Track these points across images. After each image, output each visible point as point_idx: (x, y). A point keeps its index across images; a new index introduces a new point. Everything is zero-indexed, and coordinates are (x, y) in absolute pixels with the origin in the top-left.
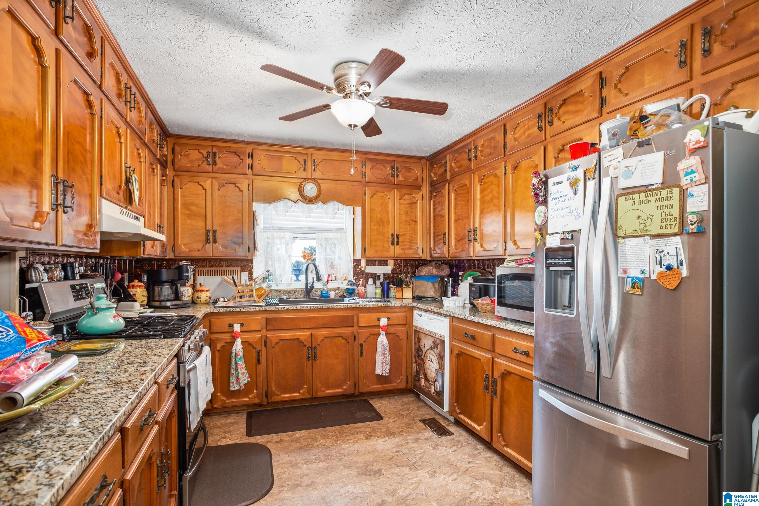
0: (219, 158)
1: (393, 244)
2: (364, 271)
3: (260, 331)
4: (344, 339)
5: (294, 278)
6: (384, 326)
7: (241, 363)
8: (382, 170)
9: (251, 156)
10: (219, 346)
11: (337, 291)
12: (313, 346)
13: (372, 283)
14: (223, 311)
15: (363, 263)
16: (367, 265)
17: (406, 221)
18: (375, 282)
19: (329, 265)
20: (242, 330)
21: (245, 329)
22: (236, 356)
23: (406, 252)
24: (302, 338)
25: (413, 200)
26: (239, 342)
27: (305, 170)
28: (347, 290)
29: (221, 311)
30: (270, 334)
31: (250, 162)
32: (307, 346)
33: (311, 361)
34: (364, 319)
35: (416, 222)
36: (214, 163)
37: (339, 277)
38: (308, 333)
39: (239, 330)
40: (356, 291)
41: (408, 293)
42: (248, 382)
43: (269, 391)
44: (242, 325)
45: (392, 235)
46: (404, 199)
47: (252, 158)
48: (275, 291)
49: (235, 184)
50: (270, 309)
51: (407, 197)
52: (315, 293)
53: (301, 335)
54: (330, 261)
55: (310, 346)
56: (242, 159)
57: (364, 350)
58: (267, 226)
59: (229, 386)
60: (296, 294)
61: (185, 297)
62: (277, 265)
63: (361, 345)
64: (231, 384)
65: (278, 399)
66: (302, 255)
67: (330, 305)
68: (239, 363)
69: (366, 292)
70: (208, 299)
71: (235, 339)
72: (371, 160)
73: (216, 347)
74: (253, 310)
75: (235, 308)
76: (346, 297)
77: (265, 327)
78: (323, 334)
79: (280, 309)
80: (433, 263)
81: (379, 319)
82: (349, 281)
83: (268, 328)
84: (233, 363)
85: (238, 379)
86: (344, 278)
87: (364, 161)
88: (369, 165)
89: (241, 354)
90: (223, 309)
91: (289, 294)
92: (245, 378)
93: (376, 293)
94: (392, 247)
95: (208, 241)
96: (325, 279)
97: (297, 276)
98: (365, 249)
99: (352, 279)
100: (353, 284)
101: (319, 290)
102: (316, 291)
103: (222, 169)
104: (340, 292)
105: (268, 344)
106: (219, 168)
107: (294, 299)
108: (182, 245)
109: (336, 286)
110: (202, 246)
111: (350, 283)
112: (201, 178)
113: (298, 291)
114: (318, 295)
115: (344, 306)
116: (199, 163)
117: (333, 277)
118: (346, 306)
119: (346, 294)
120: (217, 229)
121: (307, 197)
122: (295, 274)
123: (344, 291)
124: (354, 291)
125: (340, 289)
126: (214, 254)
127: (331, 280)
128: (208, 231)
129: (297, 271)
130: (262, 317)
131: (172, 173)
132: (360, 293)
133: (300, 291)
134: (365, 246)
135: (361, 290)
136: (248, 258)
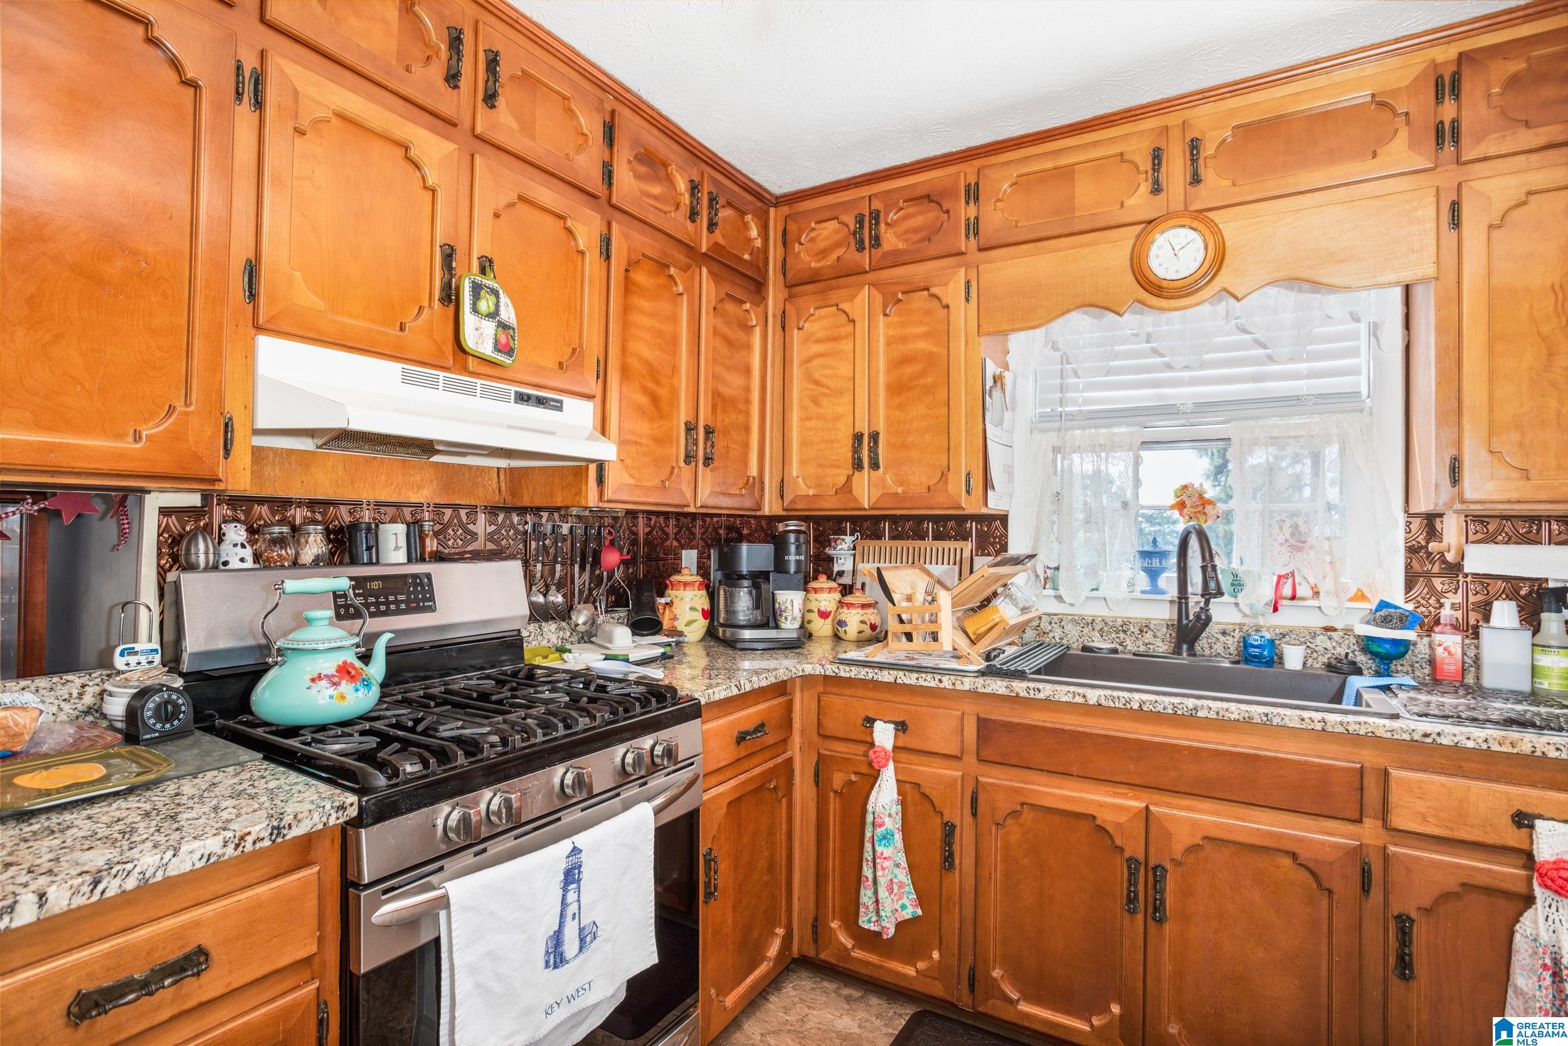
0: (887, 224)
3: (957, 758)
4: (1300, 865)
7: (893, 850)
9: (974, 193)
10: (838, 779)
11: (1322, 641)
12: (1152, 864)
13: (1515, 623)
14: (847, 675)
18: (1531, 620)
19: (1281, 538)
20: (900, 744)
21: (906, 740)
22: (879, 823)
24: (1106, 817)
26: (888, 780)
27: (1155, 189)
28: (1367, 644)
29: (842, 674)
30: (992, 777)
31: (971, 211)
32: (1127, 854)
33: (1140, 917)
34: (1426, 800)
36: (876, 242)
37: (1330, 588)
38: (1132, 803)
39: (888, 744)
40: (1422, 647)
42: (914, 920)
43: (980, 975)
44: (901, 727)
47: (977, 199)
48: (1074, 622)
49: (927, 289)
50: (988, 690)
52: (1222, 638)
53: (1101, 805)
54: (1289, 522)
55: (1140, 856)
56: (948, 212)
57: (1420, 948)
59: (856, 914)
60: (1148, 637)
61: (786, 618)
64: (862, 910)
65: (1012, 1013)
67: (1233, 706)
68: (880, 847)
70: (867, 628)
71: (877, 771)
73: (830, 780)
74: (933, 684)
75: (881, 668)
76: (1358, 672)
77: (975, 748)
78: (1195, 823)
79: (1023, 694)
81: (1528, 822)
82: (1384, 605)
83: (984, 754)
86: (1352, 592)
89: (896, 823)
90: (847, 669)
91: (1122, 635)
93: (1534, 671)
95: (858, 465)
97: (1153, 574)
98: (1454, 467)
99: (1397, 596)
100: (1404, 621)
101: (1234, 631)
102: (1224, 633)
103: (896, 252)
104: (1334, 648)
105: (982, 807)
106: (886, 254)
107: (1131, 657)
108: (800, 480)
109: (1316, 621)
110: (843, 479)
111: (1383, 613)
112: (843, 292)
113: (1152, 627)
114: (1230, 654)
115: (1303, 720)
116: (840, 252)
117: (1300, 584)
118: (1316, 721)
119: (1361, 659)
120: (881, 427)
121: (1164, 284)
122: (1145, 570)
123: (1351, 645)
124: (1402, 649)
125: (1334, 634)
126: (873, 500)
127: (1293, 598)
128: (858, 438)
129: (1151, 558)
130: (963, 713)
131: (783, 294)
132: (1437, 659)
133: (1159, 630)
134: (1454, 452)
135: (1445, 649)
136: (966, 512)
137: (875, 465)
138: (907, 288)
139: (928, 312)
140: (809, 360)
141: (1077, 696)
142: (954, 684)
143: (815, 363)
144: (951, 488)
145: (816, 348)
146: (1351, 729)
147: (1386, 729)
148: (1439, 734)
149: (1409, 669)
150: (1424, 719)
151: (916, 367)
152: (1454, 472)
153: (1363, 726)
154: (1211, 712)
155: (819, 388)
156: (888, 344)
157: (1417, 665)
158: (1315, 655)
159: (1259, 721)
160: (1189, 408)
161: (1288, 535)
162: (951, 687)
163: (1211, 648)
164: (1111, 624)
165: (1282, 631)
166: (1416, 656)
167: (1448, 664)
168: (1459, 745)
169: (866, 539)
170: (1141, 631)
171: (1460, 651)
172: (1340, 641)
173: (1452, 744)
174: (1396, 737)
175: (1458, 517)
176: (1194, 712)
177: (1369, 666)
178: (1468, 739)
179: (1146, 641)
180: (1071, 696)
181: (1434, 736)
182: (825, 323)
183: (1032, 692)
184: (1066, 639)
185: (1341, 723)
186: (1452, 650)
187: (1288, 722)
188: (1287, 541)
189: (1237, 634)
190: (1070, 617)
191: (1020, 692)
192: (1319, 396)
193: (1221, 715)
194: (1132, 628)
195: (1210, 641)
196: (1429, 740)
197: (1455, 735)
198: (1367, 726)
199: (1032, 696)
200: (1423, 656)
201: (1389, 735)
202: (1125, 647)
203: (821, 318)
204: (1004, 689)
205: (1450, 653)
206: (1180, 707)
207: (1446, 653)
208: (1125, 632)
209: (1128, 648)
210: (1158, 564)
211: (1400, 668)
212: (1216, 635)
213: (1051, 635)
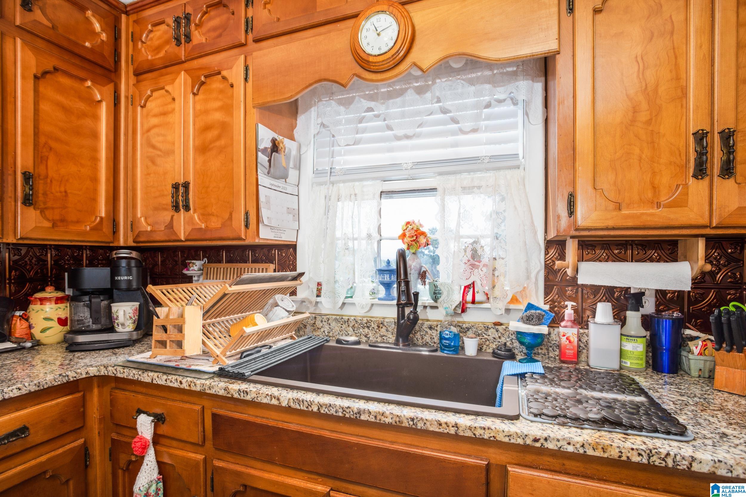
0: (196, 24)
2: (574, 279)
10: (123, 460)
11: (492, 333)
13: (610, 319)
16: (581, 259)
18: (620, 317)
30: (222, 462)
36: (189, 38)
44: (158, 419)
48: (337, 320)
49: (220, 73)
52: (429, 332)
56: (233, 13)
61: (118, 325)
69: (587, 344)
73: (118, 460)
74: (176, 385)
76: (512, 357)
82: (530, 307)
83: (218, 443)
91: (366, 330)
93: (622, 353)
97: (387, 286)
98: (571, 202)
100: (541, 318)
101: (437, 326)
102: (431, 328)
103: (201, 45)
104: (500, 337)
105: (216, 487)
106: (195, 47)
107: (367, 347)
108: (143, 219)
110: (169, 218)
111: (528, 313)
112: (168, 78)
113: (385, 324)
114: (435, 343)
115: (440, 425)
116: (167, 48)
117: (478, 292)
118: (451, 426)
120: (191, 179)
121: (371, 59)
122: (383, 284)
123: (510, 336)
124: (539, 340)
125: (500, 328)
126: (187, 233)
127: (473, 302)
128: (176, 187)
130: (203, 407)
131: (132, 80)
132: (562, 345)
133: (389, 326)
134: (571, 190)
135: (567, 339)
136: (247, 242)
137: (187, 208)
138: (206, 72)
139: (221, 91)
140: (148, 131)
141: (273, 399)
142: (190, 386)
143: (153, 132)
144: (235, 224)
145: (154, 121)
146: (477, 434)
147: (506, 434)
148: (546, 439)
149: (546, 351)
150: (538, 419)
151: (214, 133)
152: (570, 206)
153: (487, 431)
154: (371, 416)
155: (155, 151)
156: (195, 116)
157: (551, 349)
158: (488, 343)
159: (407, 425)
161: (469, 256)
162: (187, 388)
163: (422, 338)
164: (359, 322)
165: (467, 325)
166: (550, 343)
167: (568, 349)
168: (562, 449)
169: (212, 263)
170: (379, 327)
171: (576, 340)
172: (504, 333)
173: (556, 448)
174: (512, 441)
175: (573, 241)
176: (358, 416)
177: (521, 350)
178: (569, 444)
179: (382, 334)
180: (269, 398)
181: (542, 441)
182: (159, 101)
183: (242, 394)
184: (331, 333)
185: (470, 428)
186: (572, 339)
187: (429, 426)
188: (469, 261)
189: (439, 329)
190: (334, 317)
191: (234, 394)
192: (492, 157)
193: (378, 419)
194: (373, 324)
195: (422, 333)
196: (538, 445)
197: (558, 440)
198: (490, 431)
199: (242, 398)
200: (554, 342)
201: (506, 440)
202: (369, 338)
203: (156, 98)
204: (223, 391)
205: (570, 342)
206: (348, 411)
207: (568, 342)
208: (368, 327)
209: (371, 339)
210: (388, 279)
211: (540, 351)
212: (426, 329)
213: (322, 330)
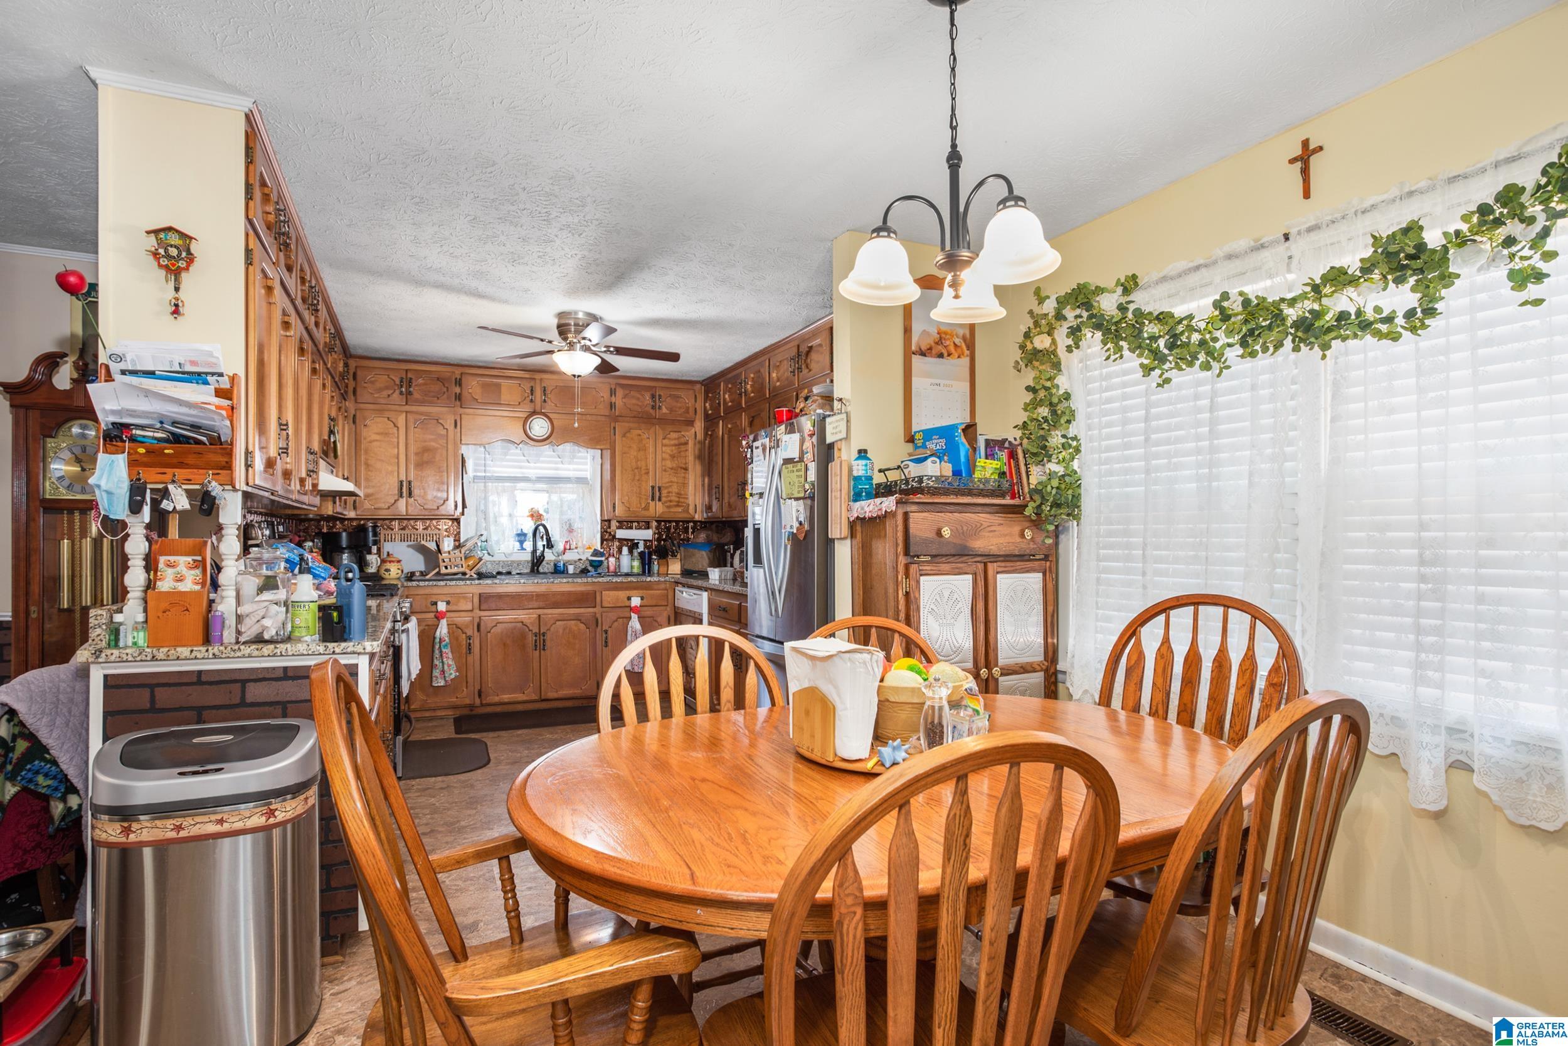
0: (416, 385)
1: (653, 499)
2: (616, 535)
3: (471, 611)
4: (583, 622)
5: (518, 544)
6: (636, 606)
7: (447, 651)
8: (638, 399)
9: (459, 382)
11: (578, 563)
12: (542, 632)
13: (628, 553)
14: (423, 585)
15: (614, 524)
16: (619, 528)
17: (672, 469)
18: (631, 552)
19: (566, 530)
20: (448, 610)
21: (452, 608)
22: (440, 642)
23: (672, 510)
24: (527, 622)
25: (683, 440)
26: (444, 623)
27: (531, 401)
28: (592, 563)
31: (457, 390)
32: (534, 632)
33: (538, 651)
34: (610, 597)
35: (686, 469)
37: (580, 544)
38: (535, 614)
39: (444, 610)
40: (605, 563)
41: (675, 567)
42: (456, 677)
43: (483, 690)
44: (448, 603)
45: (653, 487)
46: (669, 439)
47: (460, 385)
49: (437, 420)
51: (674, 435)
52: (549, 563)
53: (525, 617)
54: (567, 523)
55: (538, 632)
56: (447, 387)
57: (609, 638)
58: (479, 474)
59: (431, 682)
60: (520, 565)
61: (372, 567)
62: (493, 528)
63: (606, 632)
64: (435, 678)
65: (496, 699)
66: (528, 514)
68: (444, 650)
70: (400, 572)
71: (439, 620)
72: (623, 386)
75: (439, 581)
77: (478, 606)
78: (554, 616)
80: (714, 526)
81: (629, 599)
82: (595, 550)
84: (437, 652)
85: (443, 672)
86: (586, 547)
87: (613, 387)
88: (620, 393)
89: (447, 639)
90: (423, 582)
91: (511, 565)
92: (452, 671)
93: (632, 567)
94: (652, 504)
95: (401, 495)
96: (560, 546)
97: (521, 542)
98: (613, 506)
99: (598, 547)
100: (602, 555)
101: (552, 561)
104: (582, 565)
105: (482, 628)
106: (416, 399)
109: (577, 557)
110: (392, 502)
111: (595, 553)
112: (392, 412)
114: (552, 568)
116: (390, 392)
117: (571, 545)
119: (590, 568)
120: (413, 479)
122: (519, 541)
123: (586, 564)
124: (600, 564)
125: (582, 560)
126: (409, 511)
127: (570, 550)
128: (401, 482)
129: (521, 537)
131: (354, 406)
132: (609, 566)
133: (524, 562)
134: (613, 502)
135: (611, 563)
137: (410, 496)
138: (426, 417)
143: (374, 444)
145: (375, 437)
149: (602, 570)
156: (416, 441)
157: (604, 568)
158: (577, 568)
160: (534, 478)
161: (568, 527)
163: (544, 566)
165: (567, 560)
166: (604, 566)
167: (612, 567)
171: (615, 563)
175: (614, 521)
177: (592, 570)
179: (520, 569)
182: (380, 425)
186: (613, 563)
189: (554, 562)
194: (514, 562)
195: (545, 564)
203: (378, 422)
210: (524, 539)
211: (600, 570)
212: (547, 562)
